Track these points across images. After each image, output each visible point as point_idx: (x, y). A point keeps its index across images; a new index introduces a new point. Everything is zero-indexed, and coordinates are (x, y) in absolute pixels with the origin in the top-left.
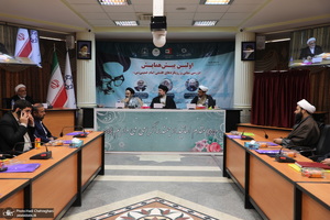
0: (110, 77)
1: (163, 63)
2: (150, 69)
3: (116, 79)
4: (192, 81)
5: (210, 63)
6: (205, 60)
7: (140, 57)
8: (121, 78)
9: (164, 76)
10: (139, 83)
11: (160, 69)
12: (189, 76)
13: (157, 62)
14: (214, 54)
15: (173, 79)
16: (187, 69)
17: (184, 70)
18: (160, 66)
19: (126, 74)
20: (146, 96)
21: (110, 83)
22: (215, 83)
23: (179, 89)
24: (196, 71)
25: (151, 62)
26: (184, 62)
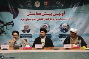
0: (3, 23)
1: (43, 12)
2: (33, 17)
3: (8, 24)
4: (65, 25)
5: (78, 12)
6: (74, 9)
7: (25, 8)
8: (12, 23)
9: (43, 21)
10: (25, 27)
11: (40, 17)
12: (62, 21)
13: (38, 11)
14: (81, 5)
15: (50, 24)
16: (61, 16)
17: (58, 17)
18: (40, 14)
19: (14, 21)
20: (31, 36)
21: (3, 27)
22: (81, 26)
23: (54, 31)
24: (68, 18)
25: (34, 11)
26: (58, 11)
